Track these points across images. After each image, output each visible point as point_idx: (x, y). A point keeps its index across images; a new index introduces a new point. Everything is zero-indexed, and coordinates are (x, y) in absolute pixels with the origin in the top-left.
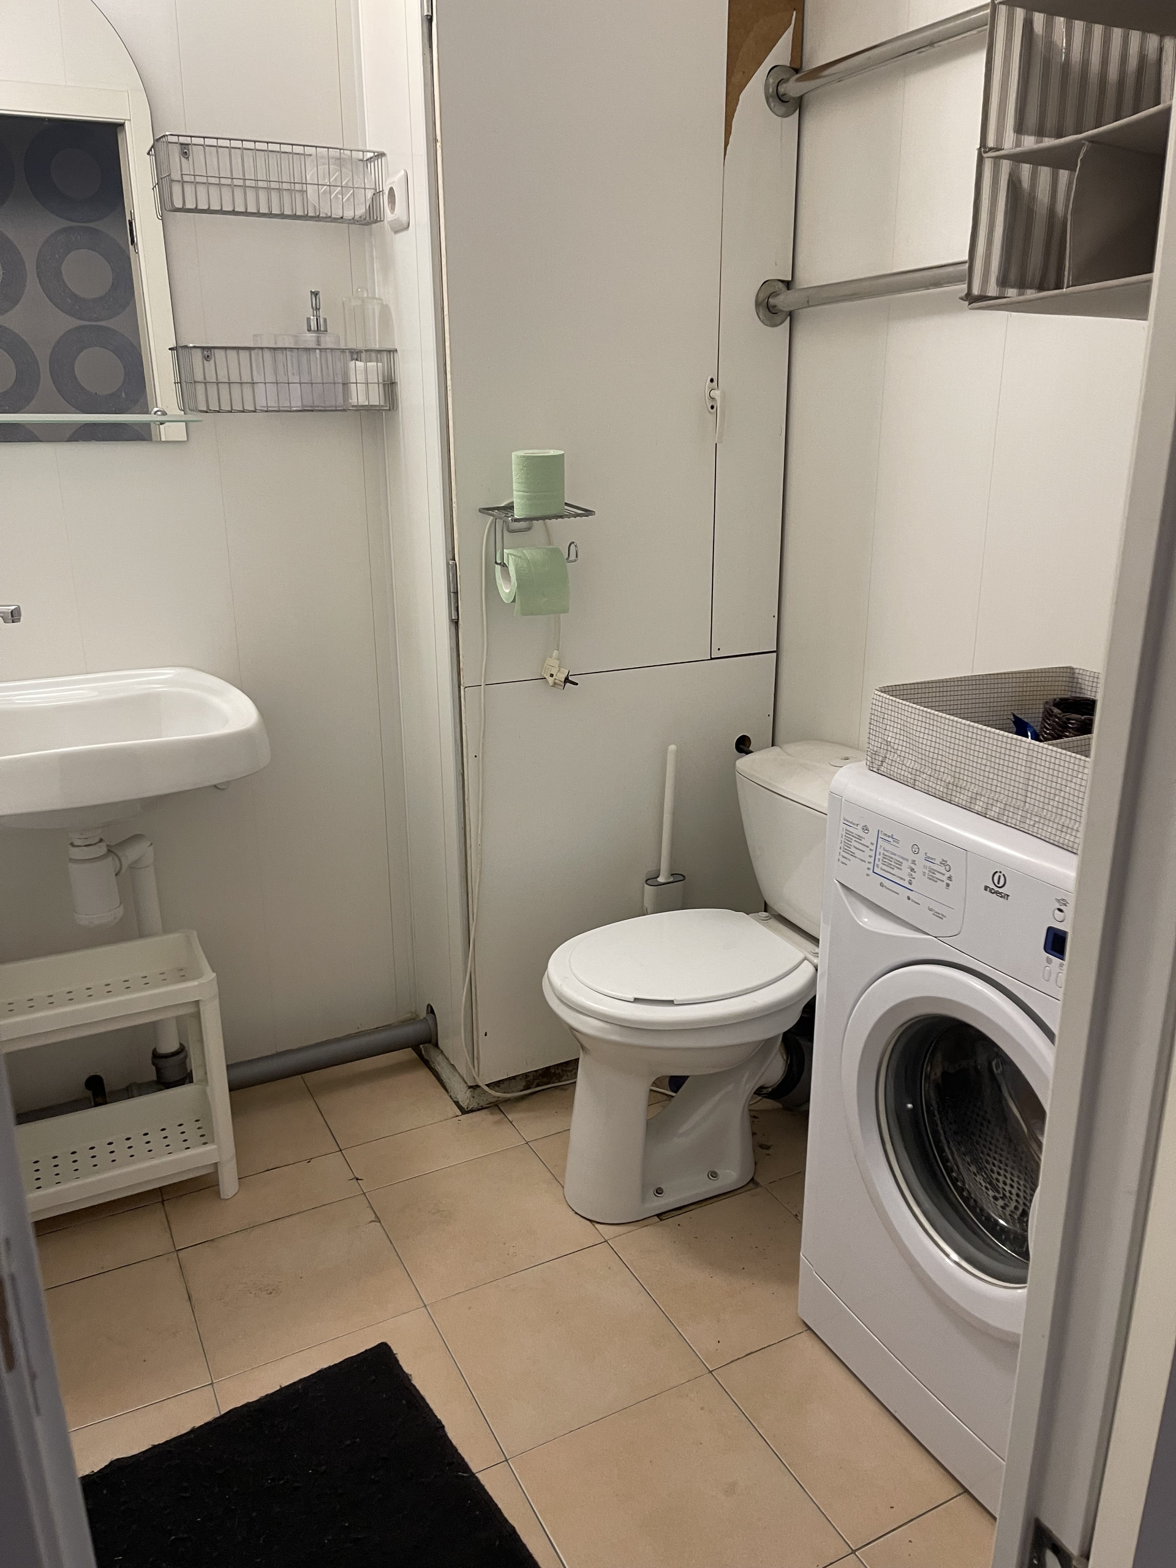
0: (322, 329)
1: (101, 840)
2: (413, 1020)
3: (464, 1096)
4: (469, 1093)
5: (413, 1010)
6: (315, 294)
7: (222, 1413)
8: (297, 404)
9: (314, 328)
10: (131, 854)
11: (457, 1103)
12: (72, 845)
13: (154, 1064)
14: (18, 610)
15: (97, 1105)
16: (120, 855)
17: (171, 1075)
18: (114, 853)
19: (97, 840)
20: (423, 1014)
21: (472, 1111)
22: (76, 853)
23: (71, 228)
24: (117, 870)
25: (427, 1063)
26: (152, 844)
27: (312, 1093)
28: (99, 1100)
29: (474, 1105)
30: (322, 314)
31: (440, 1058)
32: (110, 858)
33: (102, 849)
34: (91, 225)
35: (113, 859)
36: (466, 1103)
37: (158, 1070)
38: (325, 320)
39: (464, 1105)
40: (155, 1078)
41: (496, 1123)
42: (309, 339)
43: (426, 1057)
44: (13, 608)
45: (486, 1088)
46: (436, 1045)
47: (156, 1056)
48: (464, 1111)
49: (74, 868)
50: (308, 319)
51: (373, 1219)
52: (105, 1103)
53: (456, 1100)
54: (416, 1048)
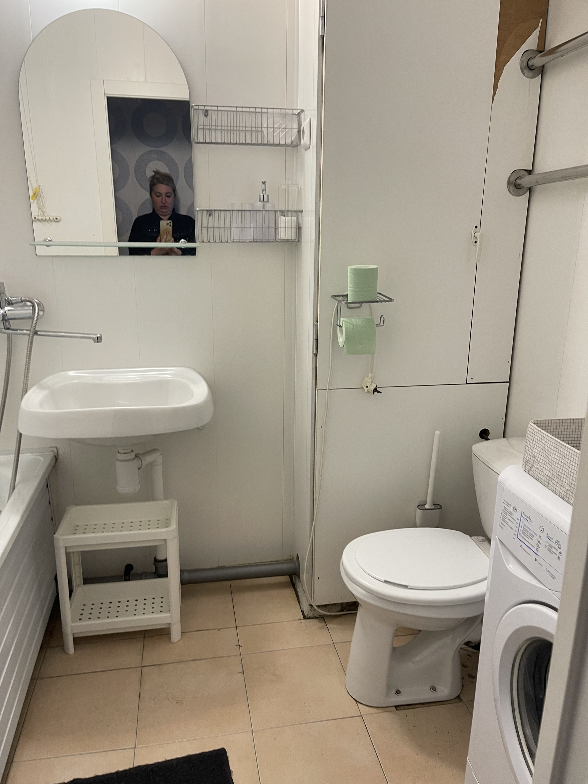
0: (266, 200)
1: (132, 451)
2: (290, 560)
3: (306, 609)
4: (309, 608)
5: (291, 555)
6: (264, 183)
7: (135, 766)
8: (248, 238)
9: (262, 200)
10: (149, 459)
11: (303, 612)
12: (119, 452)
13: (154, 564)
14: (101, 337)
15: (125, 580)
16: (142, 459)
17: (161, 572)
18: (138, 457)
19: (131, 450)
20: (295, 558)
21: (309, 618)
22: (120, 457)
23: (151, 151)
24: (140, 467)
25: (294, 586)
26: (162, 454)
27: (232, 591)
28: (127, 578)
29: (311, 615)
30: (267, 192)
31: (300, 585)
32: (135, 461)
33: (132, 455)
34: (160, 149)
35: (138, 460)
36: (307, 613)
37: (156, 568)
38: (268, 196)
39: (306, 614)
40: (154, 570)
41: (320, 628)
42: (259, 205)
43: (294, 582)
44: (99, 335)
45: (316, 608)
46: (299, 576)
47: (156, 561)
48: (305, 618)
49: (117, 463)
50: (260, 196)
51: (242, 672)
52: (129, 580)
53: (302, 610)
54: (290, 576)
